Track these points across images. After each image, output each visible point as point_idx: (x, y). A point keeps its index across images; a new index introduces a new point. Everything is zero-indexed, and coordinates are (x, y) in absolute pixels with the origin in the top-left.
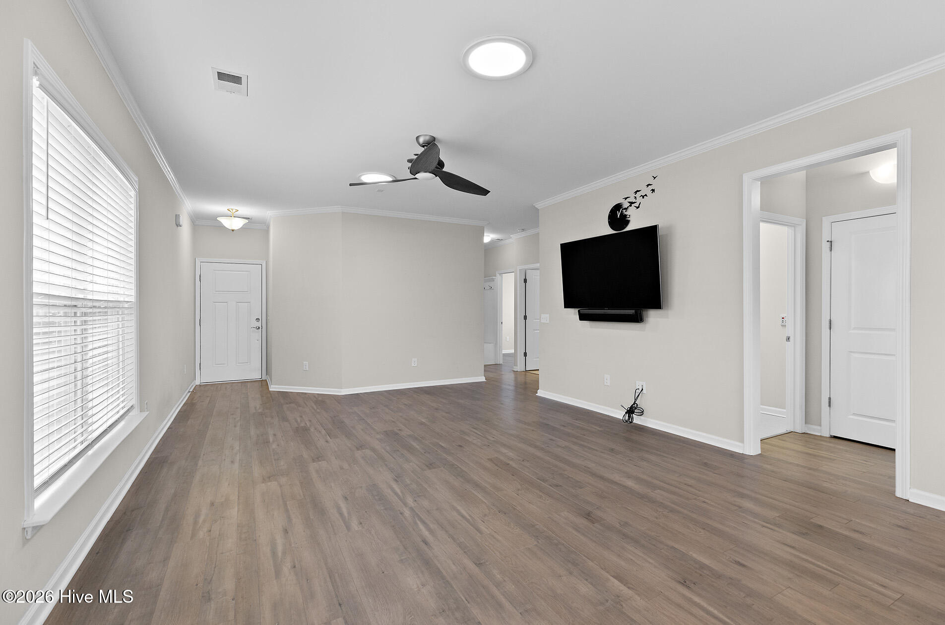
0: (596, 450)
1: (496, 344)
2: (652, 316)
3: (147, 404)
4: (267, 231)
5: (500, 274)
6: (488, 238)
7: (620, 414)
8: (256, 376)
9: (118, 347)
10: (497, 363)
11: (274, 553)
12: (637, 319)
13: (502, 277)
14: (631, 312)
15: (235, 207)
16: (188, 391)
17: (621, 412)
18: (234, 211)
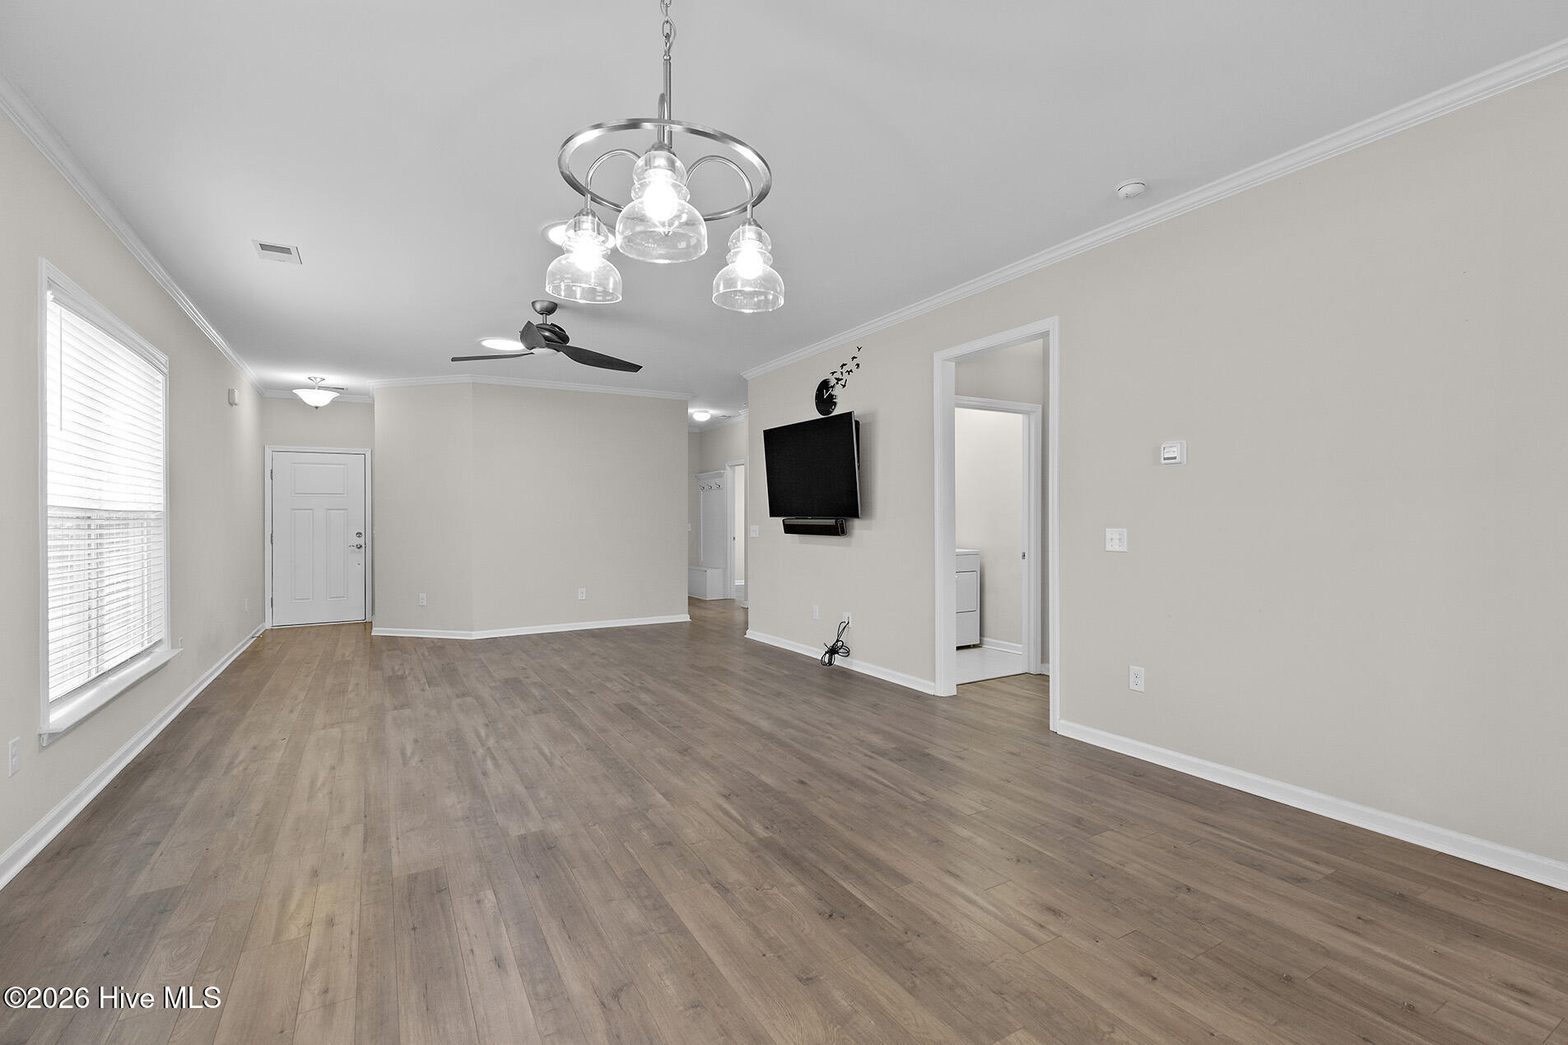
0: (758, 694)
1: (725, 569)
2: (857, 526)
3: (181, 641)
4: (371, 406)
5: (731, 466)
6: (701, 415)
7: (818, 653)
8: (357, 616)
9: (143, 590)
10: (726, 598)
11: (313, 783)
12: (837, 531)
13: (734, 471)
14: (831, 522)
15: (318, 375)
16: (251, 635)
17: (820, 651)
18: (318, 380)
